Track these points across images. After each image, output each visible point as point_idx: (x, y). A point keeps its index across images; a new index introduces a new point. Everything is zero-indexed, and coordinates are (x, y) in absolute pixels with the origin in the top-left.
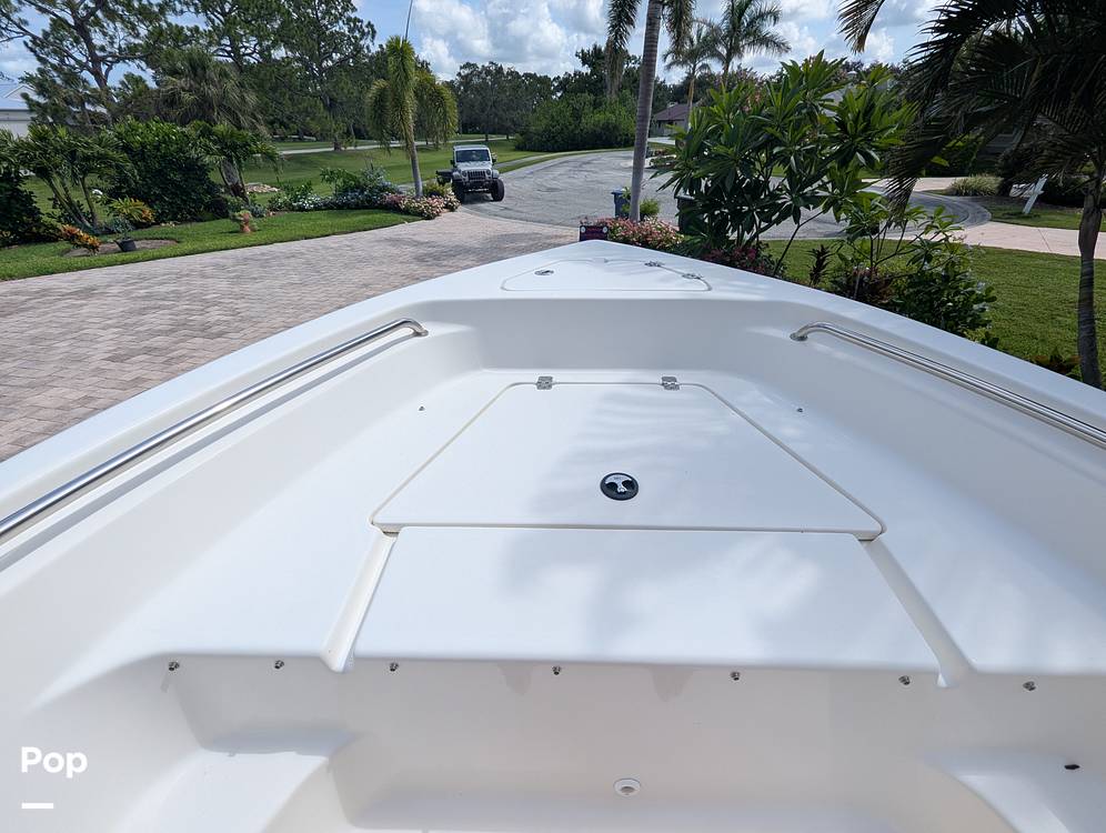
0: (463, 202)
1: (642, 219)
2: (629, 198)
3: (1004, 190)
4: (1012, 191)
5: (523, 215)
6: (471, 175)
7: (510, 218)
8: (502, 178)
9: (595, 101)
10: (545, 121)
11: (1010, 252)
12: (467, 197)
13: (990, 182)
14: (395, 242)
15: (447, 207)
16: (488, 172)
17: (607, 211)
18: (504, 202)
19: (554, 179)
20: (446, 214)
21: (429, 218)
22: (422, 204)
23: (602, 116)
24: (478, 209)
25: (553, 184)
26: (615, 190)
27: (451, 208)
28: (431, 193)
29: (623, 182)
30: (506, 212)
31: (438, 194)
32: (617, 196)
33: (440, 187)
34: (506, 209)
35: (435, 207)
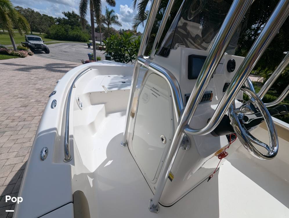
0: (35, 53)
2: (93, 55)
6: (35, 45)
8: (48, 46)
9: (72, 28)
10: (55, 31)
15: (29, 54)
16: (42, 45)
17: (86, 59)
18: (50, 54)
20: (29, 57)
21: (23, 57)
22: (19, 52)
23: (75, 33)
24: (41, 56)
25: (66, 50)
26: (88, 53)
27: (31, 55)
28: (21, 50)
29: (91, 52)
30: (52, 57)
31: (24, 50)
32: (89, 55)
33: (24, 48)
34: (52, 56)
35: (25, 54)
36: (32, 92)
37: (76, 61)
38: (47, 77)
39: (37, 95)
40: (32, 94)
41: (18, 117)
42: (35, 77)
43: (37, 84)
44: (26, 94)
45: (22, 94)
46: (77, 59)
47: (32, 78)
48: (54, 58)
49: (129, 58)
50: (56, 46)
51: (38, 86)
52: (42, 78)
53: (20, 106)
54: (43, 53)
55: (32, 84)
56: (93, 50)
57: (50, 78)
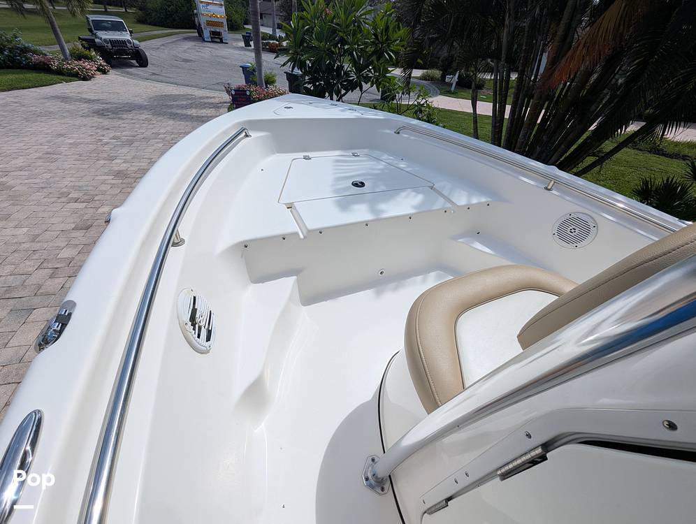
0: (113, 67)
1: (267, 87)
2: (254, 70)
3: (443, 77)
4: (447, 79)
5: (172, 80)
6: (113, 42)
7: (162, 82)
8: (142, 46)
11: (449, 111)
12: (113, 62)
13: (437, 73)
14: (64, 99)
15: (98, 70)
16: (129, 41)
17: (239, 81)
18: (150, 69)
19: (185, 52)
20: (99, 77)
21: (85, 79)
22: (75, 65)
24: (128, 73)
25: (187, 56)
26: (242, 65)
27: (103, 72)
28: (79, 57)
29: (249, 58)
30: (155, 77)
31: (87, 58)
32: (244, 69)
33: (87, 52)
34: (154, 74)
35: (89, 69)
36: (103, 182)
37: (212, 87)
38: (142, 136)
39: (117, 191)
40: (103, 188)
41: (68, 262)
42: (113, 138)
43: (116, 158)
44: (90, 188)
45: (79, 189)
46: (215, 81)
47: (106, 140)
48: (160, 78)
49: (353, 77)
50: (163, 45)
51: (119, 165)
52: (127, 141)
53: (73, 226)
54: (132, 66)
55: (105, 159)
56: (253, 55)
57: (147, 139)
